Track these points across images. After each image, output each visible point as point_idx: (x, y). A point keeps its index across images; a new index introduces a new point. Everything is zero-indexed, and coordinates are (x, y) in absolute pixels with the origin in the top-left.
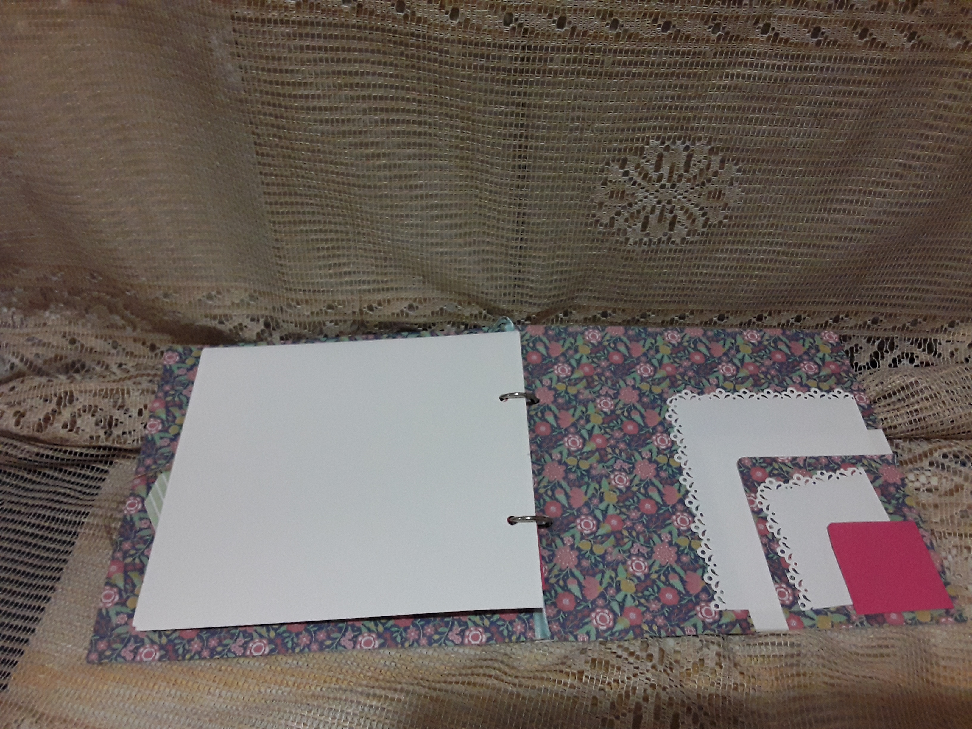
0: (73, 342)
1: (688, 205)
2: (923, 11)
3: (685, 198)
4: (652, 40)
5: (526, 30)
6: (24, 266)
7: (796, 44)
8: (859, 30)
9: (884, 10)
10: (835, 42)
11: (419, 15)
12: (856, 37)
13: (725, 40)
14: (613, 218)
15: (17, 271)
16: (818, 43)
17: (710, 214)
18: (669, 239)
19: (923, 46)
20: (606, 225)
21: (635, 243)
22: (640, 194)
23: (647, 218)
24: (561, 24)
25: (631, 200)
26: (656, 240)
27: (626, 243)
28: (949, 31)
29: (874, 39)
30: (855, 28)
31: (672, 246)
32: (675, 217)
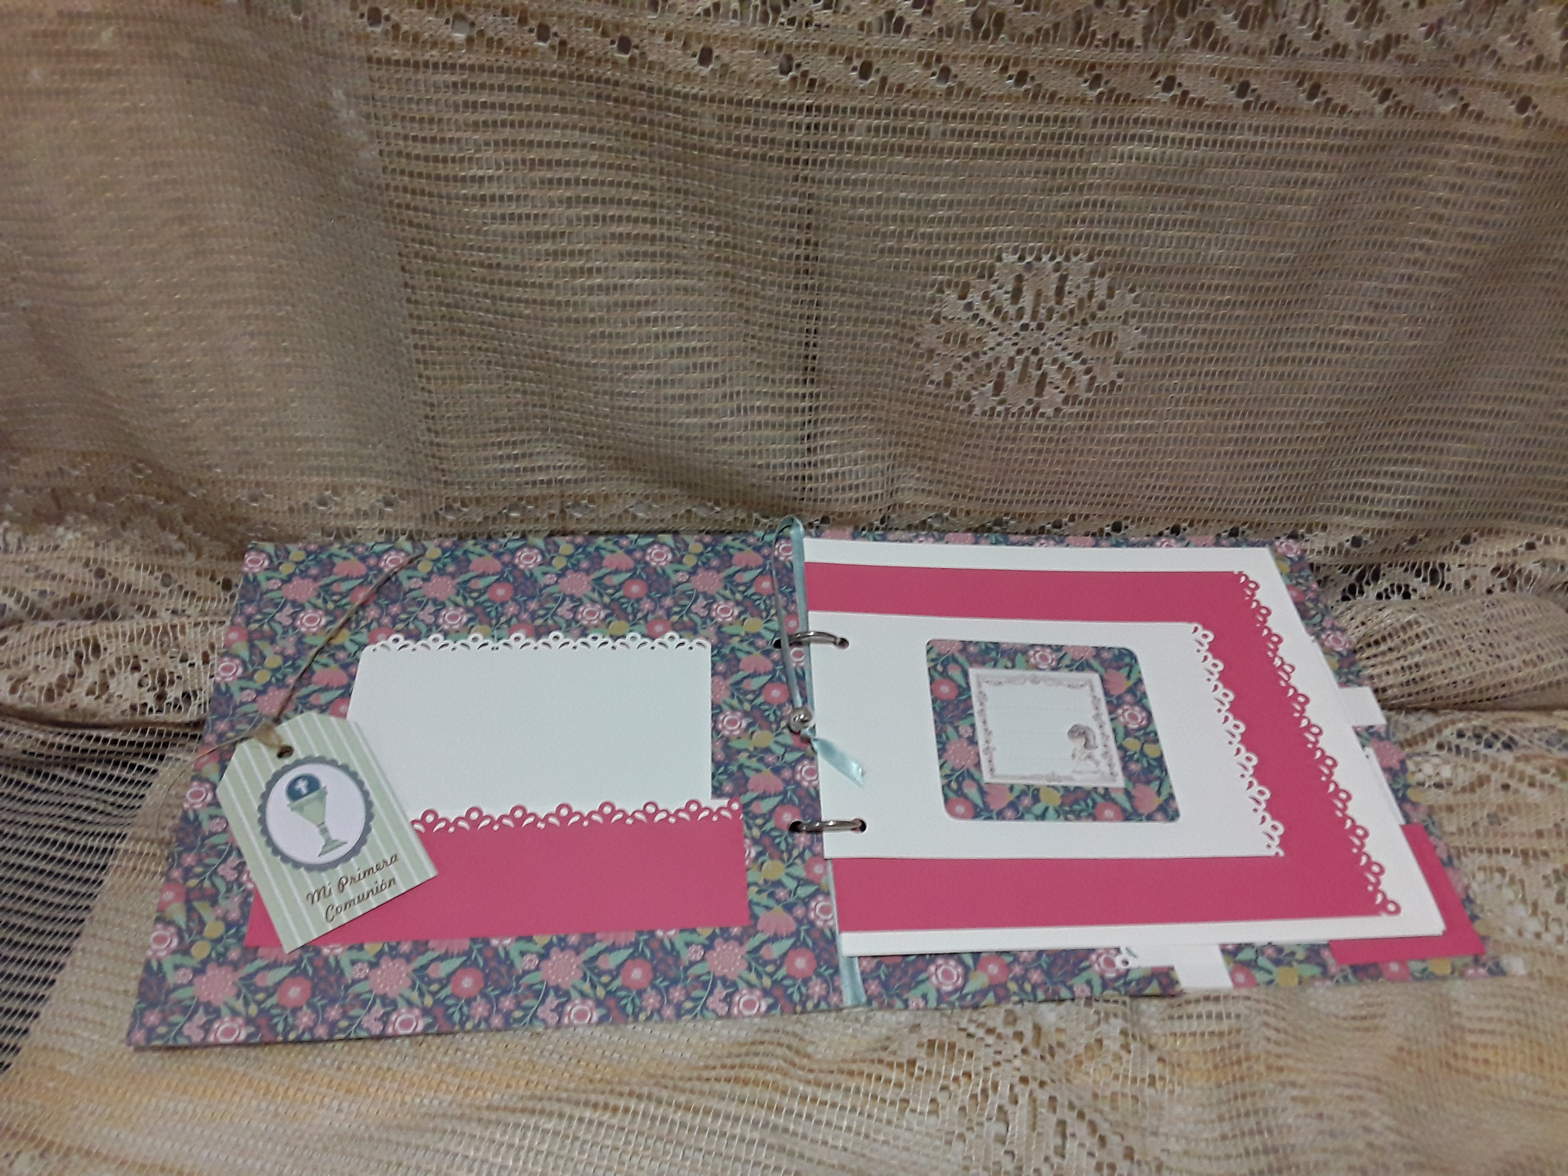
0: (100, 574)
1: (1064, 357)
2: (1399, 57)
3: (1058, 344)
4: (1000, 98)
5: (812, 82)
6: (28, 452)
7: (1214, 108)
8: (1307, 85)
9: (1342, 56)
10: (1272, 104)
11: (652, 57)
12: (1302, 96)
13: (1109, 99)
14: (948, 374)
15: (14, 462)
16: (1247, 106)
17: (1097, 370)
18: (1036, 410)
19: (1401, 109)
20: (938, 384)
21: (984, 413)
22: (991, 340)
23: (1001, 376)
24: (865, 71)
25: (977, 348)
26: (1015, 410)
27: (970, 413)
28: (1438, 88)
29: (1329, 100)
30: (1301, 83)
31: (1039, 421)
32: (1044, 375)
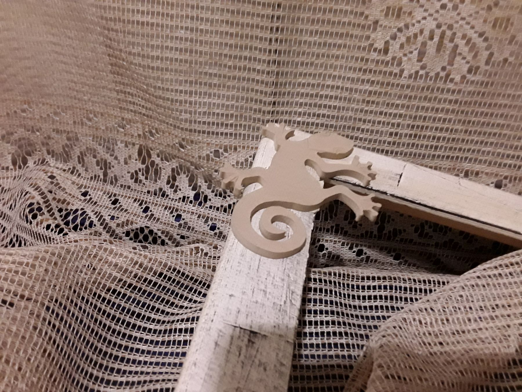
14: (387, 43)
17: (495, 49)
18: (448, 76)
20: (380, 51)
21: (410, 76)
22: (419, 14)
23: (424, 44)
25: (408, 20)
26: (432, 74)
27: (401, 76)
31: (451, 86)
32: (456, 47)
